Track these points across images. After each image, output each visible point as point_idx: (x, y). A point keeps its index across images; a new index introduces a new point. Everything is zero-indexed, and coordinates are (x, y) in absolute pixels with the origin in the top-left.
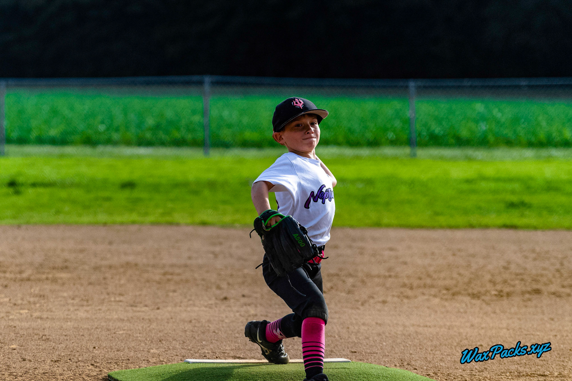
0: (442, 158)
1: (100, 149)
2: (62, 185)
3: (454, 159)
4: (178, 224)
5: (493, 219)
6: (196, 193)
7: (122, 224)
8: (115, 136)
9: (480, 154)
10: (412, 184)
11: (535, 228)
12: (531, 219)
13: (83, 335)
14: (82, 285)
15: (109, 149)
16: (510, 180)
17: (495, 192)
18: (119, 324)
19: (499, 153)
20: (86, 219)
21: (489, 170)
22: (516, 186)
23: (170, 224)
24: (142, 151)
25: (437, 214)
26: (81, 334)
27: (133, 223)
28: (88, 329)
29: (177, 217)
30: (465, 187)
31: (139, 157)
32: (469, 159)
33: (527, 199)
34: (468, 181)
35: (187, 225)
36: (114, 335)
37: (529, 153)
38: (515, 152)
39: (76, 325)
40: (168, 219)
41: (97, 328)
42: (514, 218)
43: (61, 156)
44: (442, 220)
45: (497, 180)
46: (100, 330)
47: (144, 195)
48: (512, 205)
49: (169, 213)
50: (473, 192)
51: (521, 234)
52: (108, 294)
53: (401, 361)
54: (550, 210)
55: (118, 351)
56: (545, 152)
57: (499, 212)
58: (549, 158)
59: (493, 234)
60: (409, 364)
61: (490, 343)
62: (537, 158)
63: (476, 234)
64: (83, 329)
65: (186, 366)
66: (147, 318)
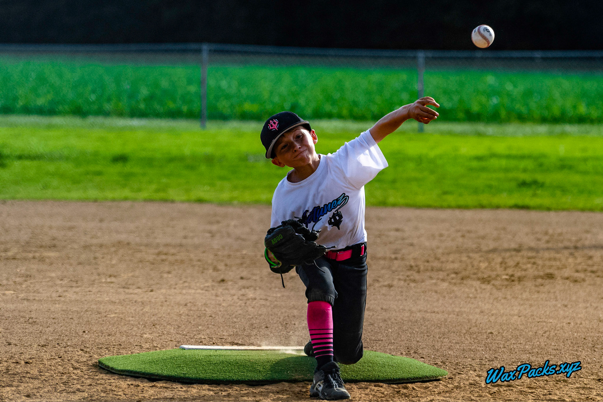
0: (450, 133)
1: (91, 120)
2: (51, 158)
3: (463, 134)
4: (173, 201)
5: (504, 199)
6: (191, 168)
7: (113, 200)
8: (107, 107)
9: (491, 129)
10: (419, 160)
11: (549, 209)
12: (544, 199)
13: (72, 318)
14: (71, 265)
15: (100, 120)
16: (522, 157)
17: (507, 170)
18: (111, 307)
19: (511, 128)
20: (75, 195)
21: (500, 147)
22: (529, 164)
23: (165, 201)
24: (135, 122)
25: (445, 193)
26: (70, 317)
27: (126, 199)
28: (77, 312)
29: (172, 194)
30: (475, 164)
31: (132, 129)
32: (479, 134)
33: (540, 177)
34: (479, 158)
35: (183, 202)
36: (105, 319)
37: (543, 129)
38: (528, 128)
39: (64, 308)
40: (162, 195)
41: (86, 311)
42: (526, 198)
43: (49, 127)
44: (451, 199)
45: (509, 157)
46: (90, 313)
47: (137, 170)
48: (523, 184)
49: (163, 189)
50: (483, 169)
51: (534, 215)
52: (99, 275)
53: (408, 349)
54: (564, 190)
55: (109, 335)
56: (558, 128)
57: (510, 192)
58: (563, 134)
59: (504, 215)
60: (416, 353)
61: (501, 331)
62: (550, 134)
63: (486, 214)
64: (72, 312)
65: (182, 352)
66: (139, 300)
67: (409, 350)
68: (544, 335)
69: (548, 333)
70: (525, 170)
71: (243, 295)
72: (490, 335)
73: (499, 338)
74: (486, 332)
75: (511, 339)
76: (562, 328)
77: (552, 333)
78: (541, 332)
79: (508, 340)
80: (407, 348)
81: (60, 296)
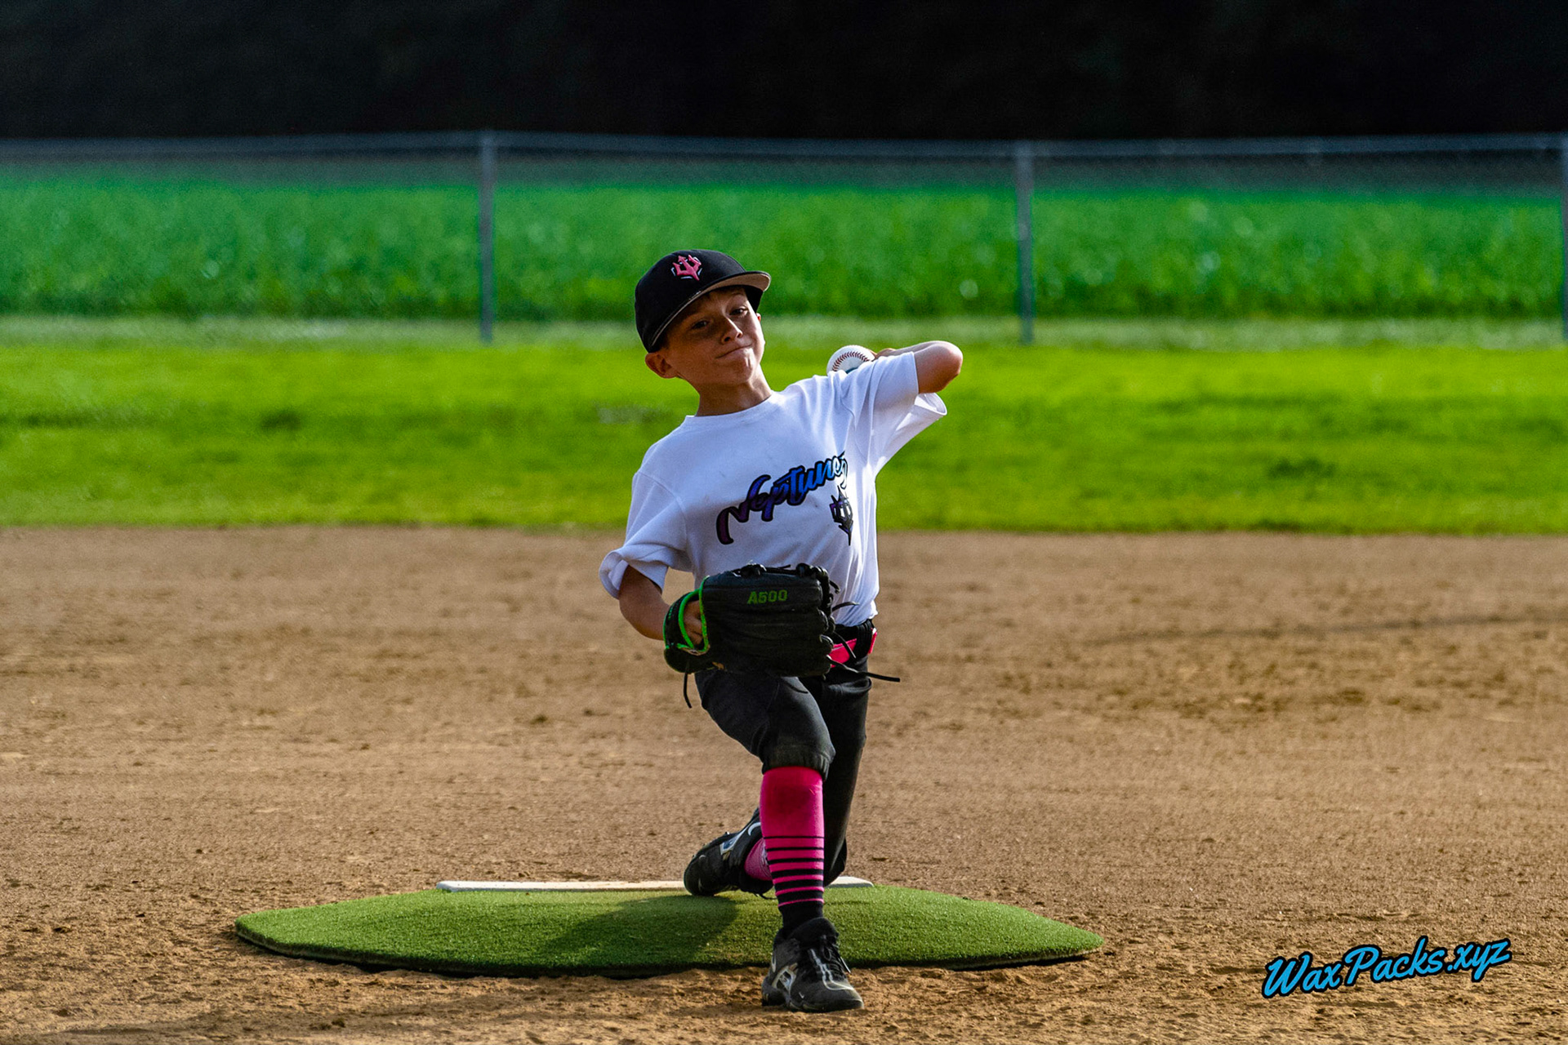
0: (1099, 346)
1: (208, 325)
2: (109, 421)
3: (1132, 348)
4: (414, 525)
5: (1236, 507)
6: (458, 440)
7: (267, 523)
8: (249, 292)
9: (1199, 334)
10: (1023, 414)
11: (1347, 531)
12: (1334, 506)
13: (168, 819)
14: (164, 685)
15: (230, 325)
16: (1280, 403)
17: (1241, 435)
18: (263, 788)
19: (1248, 332)
20: (171, 511)
21: (1225, 378)
22: (1296, 419)
23: (395, 523)
24: (318, 330)
25: (1090, 494)
26: (165, 815)
27: (297, 521)
28: (182, 803)
29: (412, 506)
30: (1162, 421)
31: (310, 346)
32: (1171, 348)
33: (1323, 452)
34: (1172, 407)
35: (438, 525)
36: (250, 818)
37: (1328, 331)
38: (1292, 331)
39: (149, 793)
40: (387, 509)
41: (204, 799)
42: (1290, 504)
43: (105, 345)
44: (1103, 510)
45: (1245, 402)
46: (213, 804)
47: (323, 448)
48: (1283, 470)
49: (390, 494)
50: (1184, 434)
51: (1309, 545)
52: (233, 709)
53: (1003, 881)
54: (1383, 482)
55: (261, 859)
56: (1367, 329)
57: (1251, 488)
58: (1380, 345)
59: (1238, 546)
60: (1023, 891)
61: (1233, 834)
62: (1348, 344)
63: (1191, 546)
64: (168, 803)
65: (442, 898)
66: (336, 771)
67: (1005, 885)
68: (1340, 842)
69: (1350, 838)
70: (1286, 435)
71: (592, 755)
72: (1207, 845)
73: (1230, 851)
74: (1196, 839)
75: (1258, 854)
76: (1385, 825)
77: (1361, 839)
78: (1332, 836)
79: (1252, 858)
80: (1000, 880)
81: (137, 764)
